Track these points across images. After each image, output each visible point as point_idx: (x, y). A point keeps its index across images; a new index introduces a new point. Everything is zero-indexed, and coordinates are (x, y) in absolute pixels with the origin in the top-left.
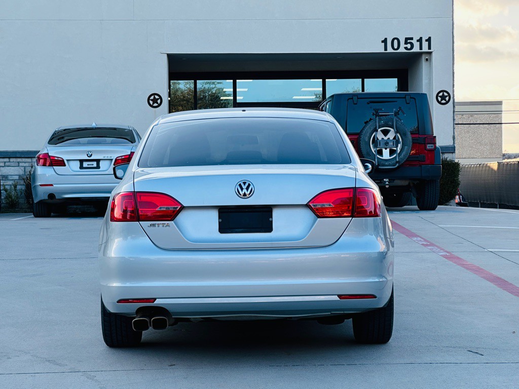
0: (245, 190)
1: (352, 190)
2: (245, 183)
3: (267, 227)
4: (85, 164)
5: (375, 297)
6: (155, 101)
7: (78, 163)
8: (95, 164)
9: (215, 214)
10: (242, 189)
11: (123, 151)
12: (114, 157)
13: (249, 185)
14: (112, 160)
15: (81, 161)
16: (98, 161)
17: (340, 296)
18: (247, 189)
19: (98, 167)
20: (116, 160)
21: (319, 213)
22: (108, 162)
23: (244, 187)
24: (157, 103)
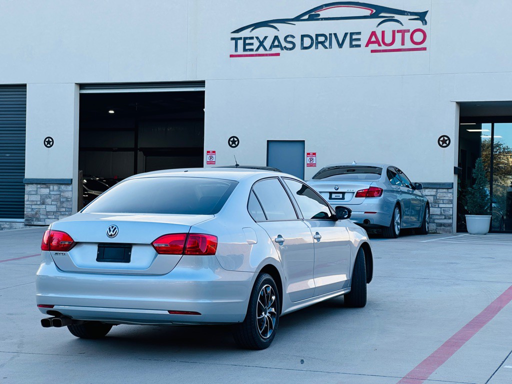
0: (111, 232)
1: (185, 235)
2: (112, 227)
3: (127, 259)
4: (334, 196)
5: (201, 314)
6: (444, 142)
7: (328, 194)
8: (341, 196)
9: (96, 248)
10: (110, 231)
11: (363, 186)
12: (356, 190)
13: (115, 228)
14: (354, 193)
15: (331, 193)
16: (343, 193)
17: (169, 311)
18: (113, 231)
19: (343, 198)
20: (357, 193)
21: (159, 251)
22: (351, 194)
23: (112, 230)
24: (446, 144)
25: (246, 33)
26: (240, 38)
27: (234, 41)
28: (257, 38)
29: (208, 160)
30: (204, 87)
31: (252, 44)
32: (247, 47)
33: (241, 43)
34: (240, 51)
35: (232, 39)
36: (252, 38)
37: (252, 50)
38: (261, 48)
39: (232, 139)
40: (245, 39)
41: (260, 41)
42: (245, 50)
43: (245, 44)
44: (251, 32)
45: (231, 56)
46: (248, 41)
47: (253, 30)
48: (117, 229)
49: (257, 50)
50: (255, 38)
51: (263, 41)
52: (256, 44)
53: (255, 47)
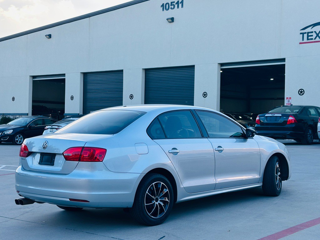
2: (46, 142)
9: (39, 156)
13: (47, 143)
17: (70, 199)
21: (67, 158)
25: (309, 30)
26: (305, 33)
27: (302, 35)
28: (315, 32)
29: (287, 103)
30: (285, 62)
31: (312, 36)
32: (310, 38)
33: (305, 35)
34: (305, 40)
35: (301, 33)
36: (312, 32)
37: (312, 39)
38: (318, 37)
39: (300, 91)
40: (308, 33)
41: (317, 34)
42: (308, 39)
43: (308, 36)
44: (311, 29)
45: (300, 43)
46: (310, 34)
47: (312, 27)
48: (47, 144)
49: (315, 38)
50: (314, 32)
51: (319, 34)
52: (315, 35)
53: (314, 37)
